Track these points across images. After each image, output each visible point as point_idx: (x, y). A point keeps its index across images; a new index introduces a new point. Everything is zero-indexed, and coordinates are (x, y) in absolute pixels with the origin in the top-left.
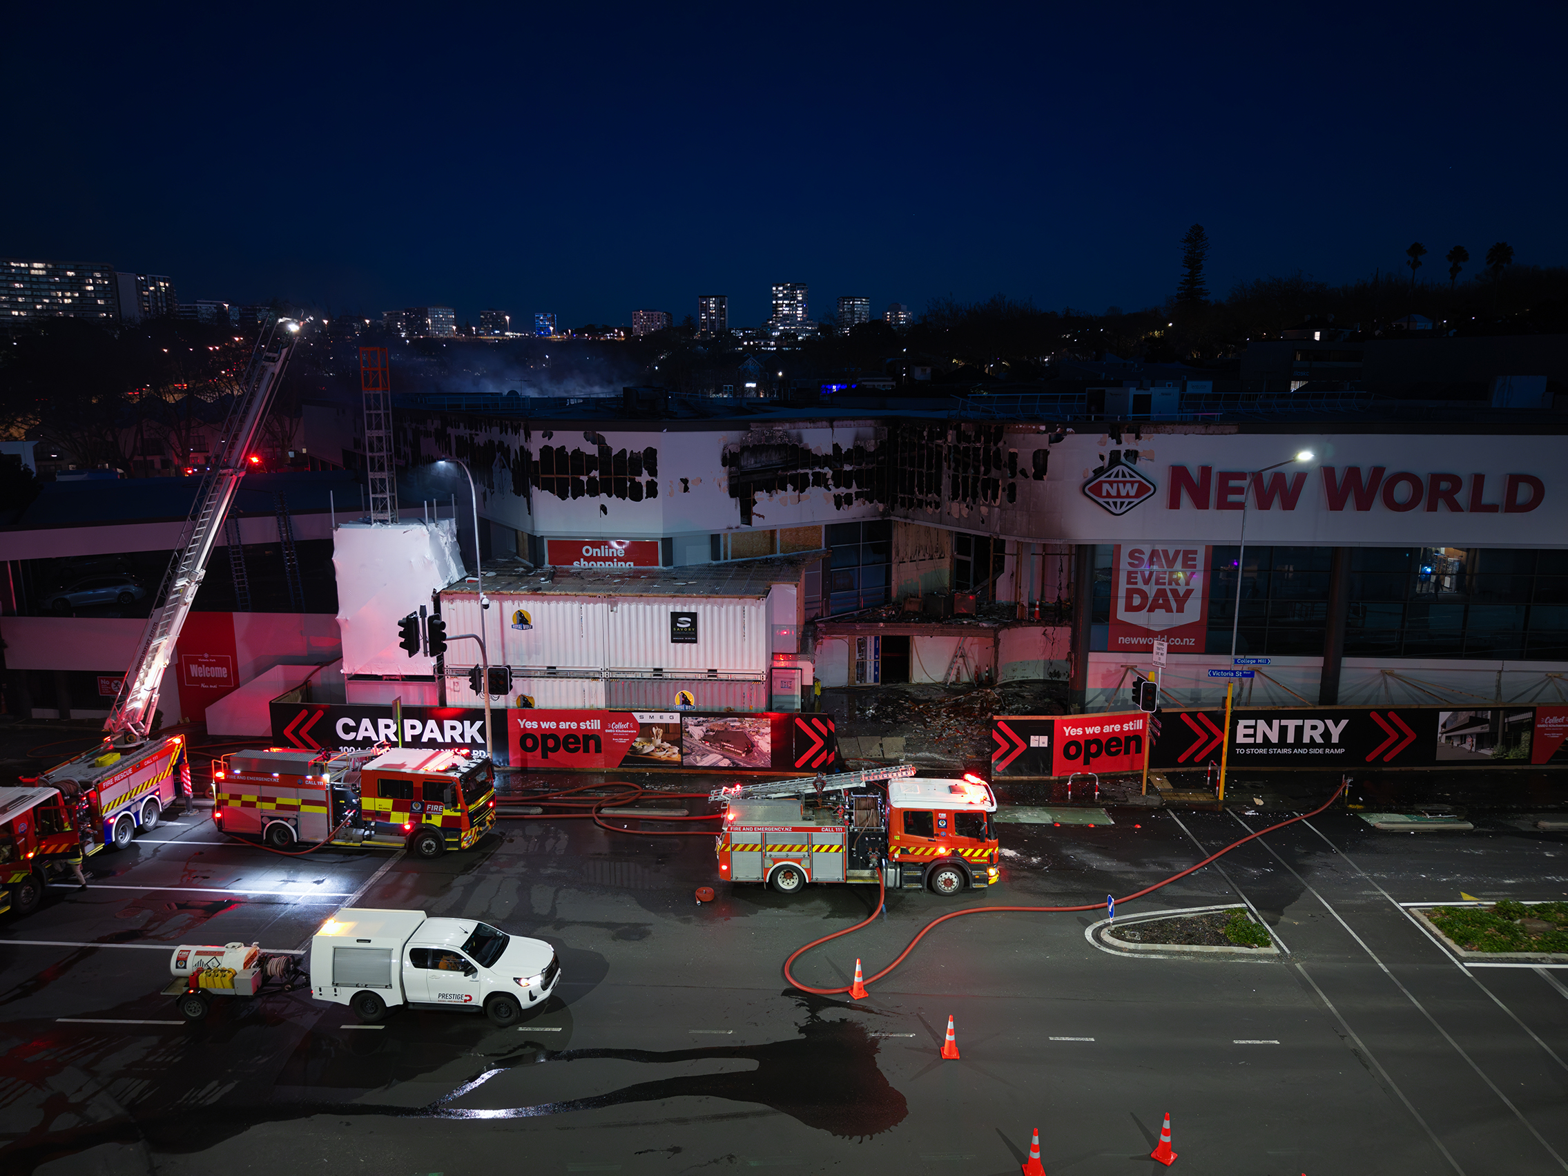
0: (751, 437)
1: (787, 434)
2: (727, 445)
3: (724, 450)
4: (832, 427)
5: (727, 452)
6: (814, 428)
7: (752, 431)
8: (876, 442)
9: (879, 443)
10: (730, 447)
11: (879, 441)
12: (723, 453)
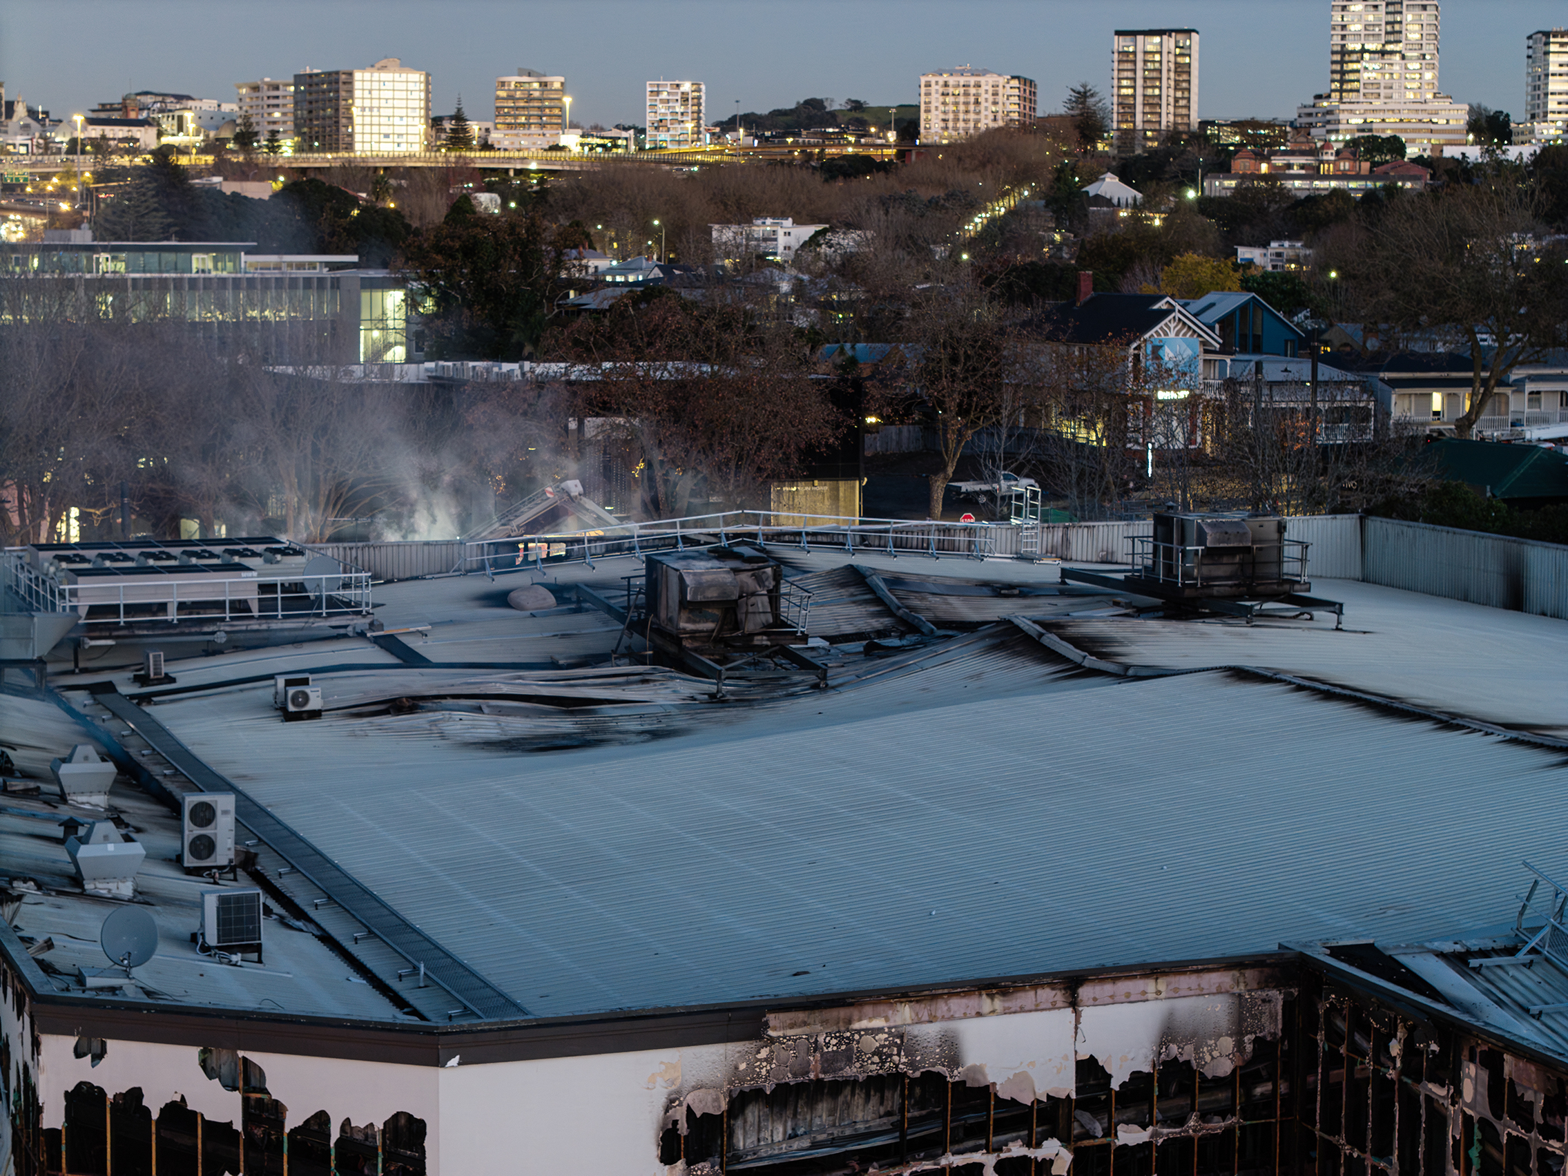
0: (768, 1060)
1: (901, 1040)
2: (679, 1092)
3: (667, 1111)
4: (1074, 1004)
5: (680, 1114)
6: (1007, 1011)
7: (772, 1041)
8: (1239, 1045)
9: (1249, 1048)
10: (689, 1099)
11: (1247, 1038)
12: (665, 1118)
